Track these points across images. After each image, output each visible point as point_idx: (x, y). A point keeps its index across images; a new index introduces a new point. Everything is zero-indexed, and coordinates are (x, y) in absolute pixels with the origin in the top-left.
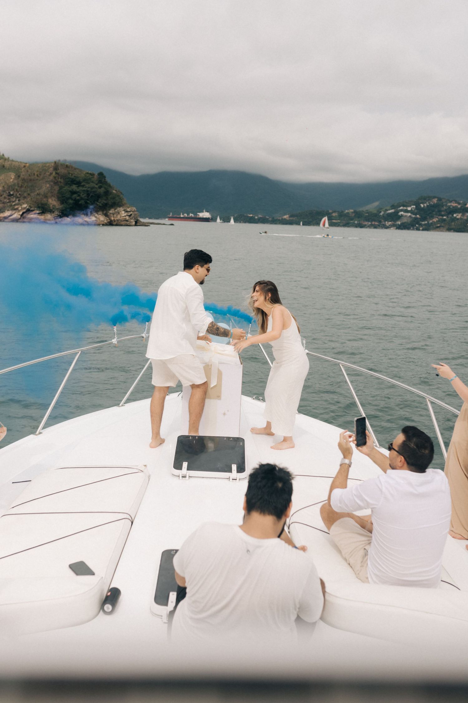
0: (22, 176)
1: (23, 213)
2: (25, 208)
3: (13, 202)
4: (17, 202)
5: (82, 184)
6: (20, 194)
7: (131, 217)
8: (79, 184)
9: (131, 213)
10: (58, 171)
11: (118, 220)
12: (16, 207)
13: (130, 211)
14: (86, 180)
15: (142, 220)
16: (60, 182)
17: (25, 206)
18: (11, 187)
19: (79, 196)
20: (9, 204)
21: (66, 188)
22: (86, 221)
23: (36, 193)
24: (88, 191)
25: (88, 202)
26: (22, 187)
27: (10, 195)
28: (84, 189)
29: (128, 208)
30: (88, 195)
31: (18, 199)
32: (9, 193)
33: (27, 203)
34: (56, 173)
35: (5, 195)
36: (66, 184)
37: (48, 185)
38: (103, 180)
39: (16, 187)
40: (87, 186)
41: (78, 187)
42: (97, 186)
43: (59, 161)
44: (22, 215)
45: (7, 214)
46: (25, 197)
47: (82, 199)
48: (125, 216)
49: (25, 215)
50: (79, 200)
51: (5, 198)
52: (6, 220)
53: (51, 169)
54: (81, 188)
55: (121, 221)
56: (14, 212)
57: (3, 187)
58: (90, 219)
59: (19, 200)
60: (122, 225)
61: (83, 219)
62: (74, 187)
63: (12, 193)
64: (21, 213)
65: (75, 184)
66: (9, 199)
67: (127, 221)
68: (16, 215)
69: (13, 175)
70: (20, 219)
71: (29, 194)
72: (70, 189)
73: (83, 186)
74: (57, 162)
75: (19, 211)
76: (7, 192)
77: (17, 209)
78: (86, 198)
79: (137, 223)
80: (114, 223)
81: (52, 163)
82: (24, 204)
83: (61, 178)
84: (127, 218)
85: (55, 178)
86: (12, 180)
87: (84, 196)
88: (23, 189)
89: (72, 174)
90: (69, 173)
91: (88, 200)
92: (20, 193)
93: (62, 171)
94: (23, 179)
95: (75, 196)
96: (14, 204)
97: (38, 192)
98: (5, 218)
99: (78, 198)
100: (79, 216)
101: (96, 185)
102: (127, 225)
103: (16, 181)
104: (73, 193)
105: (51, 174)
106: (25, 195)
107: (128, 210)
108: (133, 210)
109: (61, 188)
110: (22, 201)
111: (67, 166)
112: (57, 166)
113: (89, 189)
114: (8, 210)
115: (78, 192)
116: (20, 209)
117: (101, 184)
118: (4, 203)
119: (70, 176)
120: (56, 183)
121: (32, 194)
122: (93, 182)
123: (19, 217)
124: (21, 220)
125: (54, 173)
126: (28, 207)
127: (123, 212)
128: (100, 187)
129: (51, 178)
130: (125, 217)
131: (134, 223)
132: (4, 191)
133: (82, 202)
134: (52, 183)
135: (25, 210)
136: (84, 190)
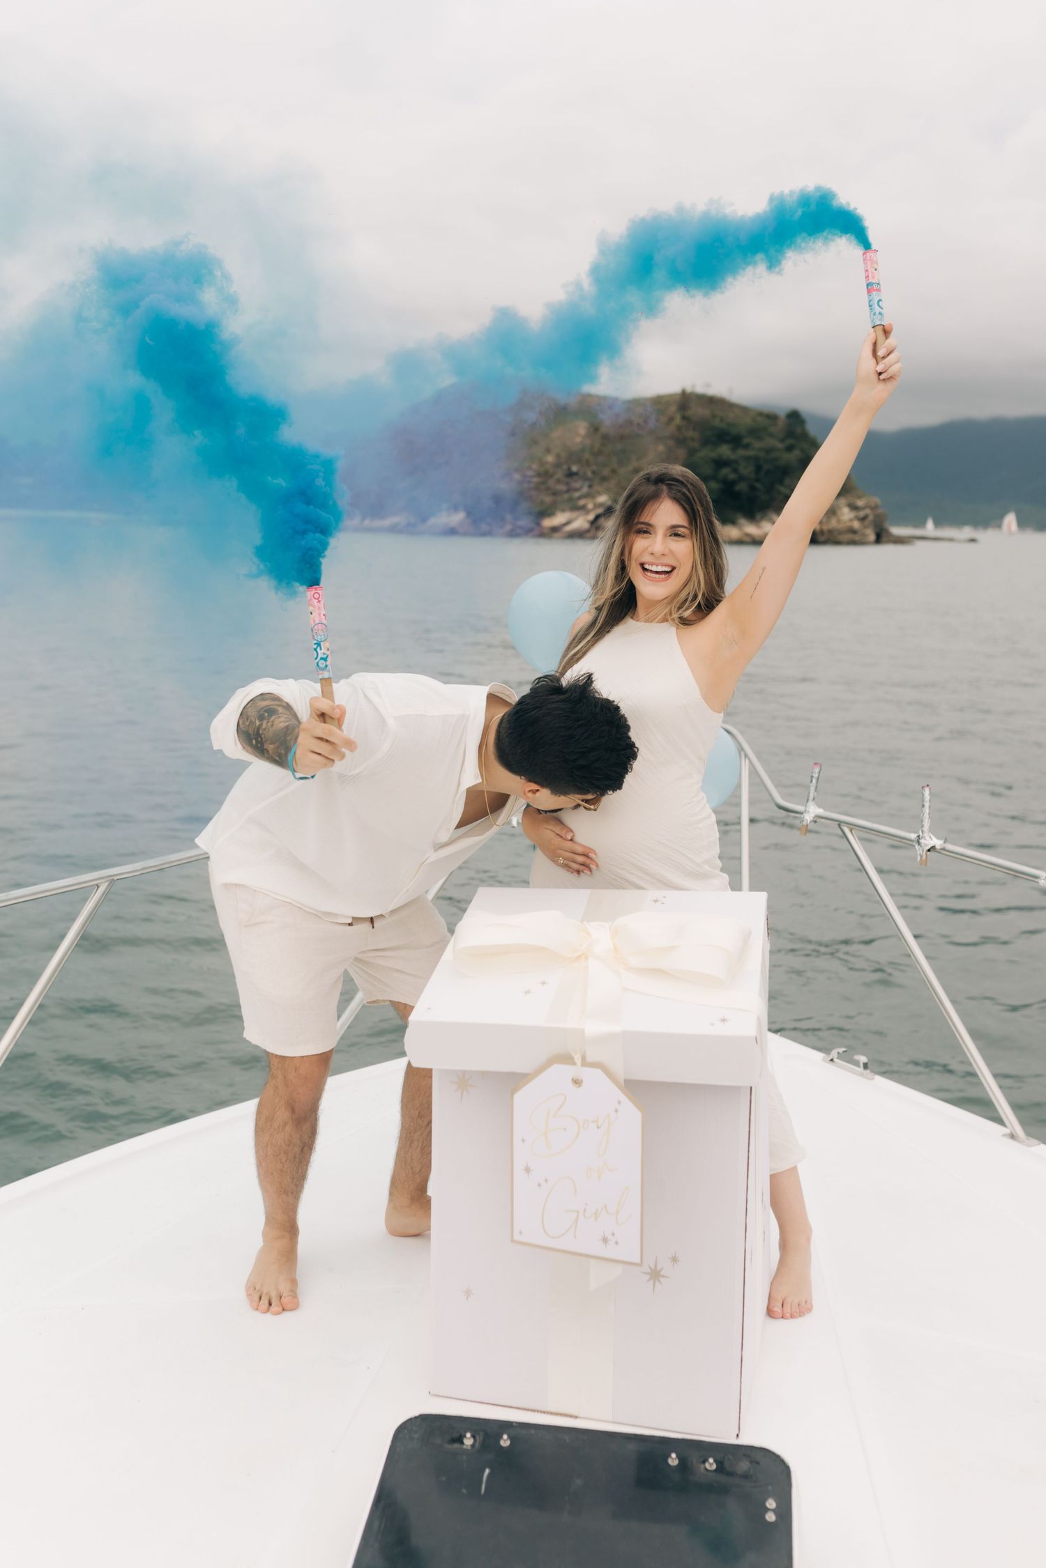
0: (603, 430)
1: (597, 517)
2: (600, 505)
3: (577, 490)
4: (585, 490)
5: (746, 441)
6: (593, 472)
7: (867, 522)
8: (735, 441)
9: (868, 511)
10: (689, 413)
11: (830, 531)
12: (582, 502)
13: (864, 508)
14: (755, 432)
15: (896, 531)
16: (692, 439)
17: (603, 499)
18: (574, 456)
19: (735, 471)
20: (566, 496)
21: (708, 453)
22: (747, 535)
23: (630, 468)
24: (756, 459)
25: (758, 485)
26: (600, 453)
27: (570, 474)
28: (750, 453)
29: (860, 497)
30: (758, 468)
31: (587, 484)
32: (569, 469)
33: (608, 491)
34: (684, 418)
35: (560, 474)
36: (706, 442)
37: (661, 448)
38: (799, 430)
39: (587, 456)
40: (757, 444)
41: (734, 450)
42: (780, 445)
43: (693, 386)
44: (593, 522)
45: (559, 519)
46: (604, 479)
47: (742, 478)
48: (851, 520)
49: (602, 520)
50: (733, 483)
51: (559, 481)
52: (557, 535)
53: (673, 409)
54: (741, 452)
55: (840, 533)
56: (574, 514)
57: (558, 456)
58: (759, 527)
59: (590, 486)
60: (837, 543)
61: (740, 529)
62: (725, 451)
63: (574, 469)
64: (591, 517)
65: (727, 442)
66: (567, 484)
67: (853, 531)
68: (581, 522)
69: (582, 428)
70: (588, 531)
71: (614, 471)
72: (713, 455)
73: (747, 446)
74: (689, 390)
75: (588, 512)
76: (565, 467)
77: (583, 508)
78: (753, 476)
79: (879, 539)
80: (821, 539)
81: (676, 394)
82: (599, 494)
83: (694, 429)
84: (856, 525)
85: (679, 428)
86: (578, 440)
87: (747, 470)
88: (601, 459)
89: (722, 420)
90: (714, 416)
91: (757, 480)
92: (594, 468)
93: (698, 412)
94: (605, 438)
95: (725, 471)
96: (577, 494)
97: (634, 464)
98: (555, 530)
99: (732, 476)
100: (733, 522)
101: (782, 441)
102: (853, 543)
103: (588, 442)
104: (720, 463)
105: (671, 419)
106: (606, 472)
107: (860, 503)
108: (873, 505)
109: (692, 452)
110: (597, 488)
111: (711, 401)
112: (686, 400)
113: (762, 454)
114: (563, 511)
115: (736, 462)
116: (590, 506)
117: (789, 441)
118: (555, 494)
119: (717, 423)
120: (681, 441)
121: (623, 471)
122: (771, 435)
123: (586, 526)
124: (588, 535)
125: (678, 420)
126: (609, 503)
127: (846, 510)
128: (790, 449)
129: (671, 429)
130: (849, 524)
131: (872, 537)
132: (558, 465)
133: (742, 487)
134: (671, 443)
135: (600, 511)
136: (748, 458)
